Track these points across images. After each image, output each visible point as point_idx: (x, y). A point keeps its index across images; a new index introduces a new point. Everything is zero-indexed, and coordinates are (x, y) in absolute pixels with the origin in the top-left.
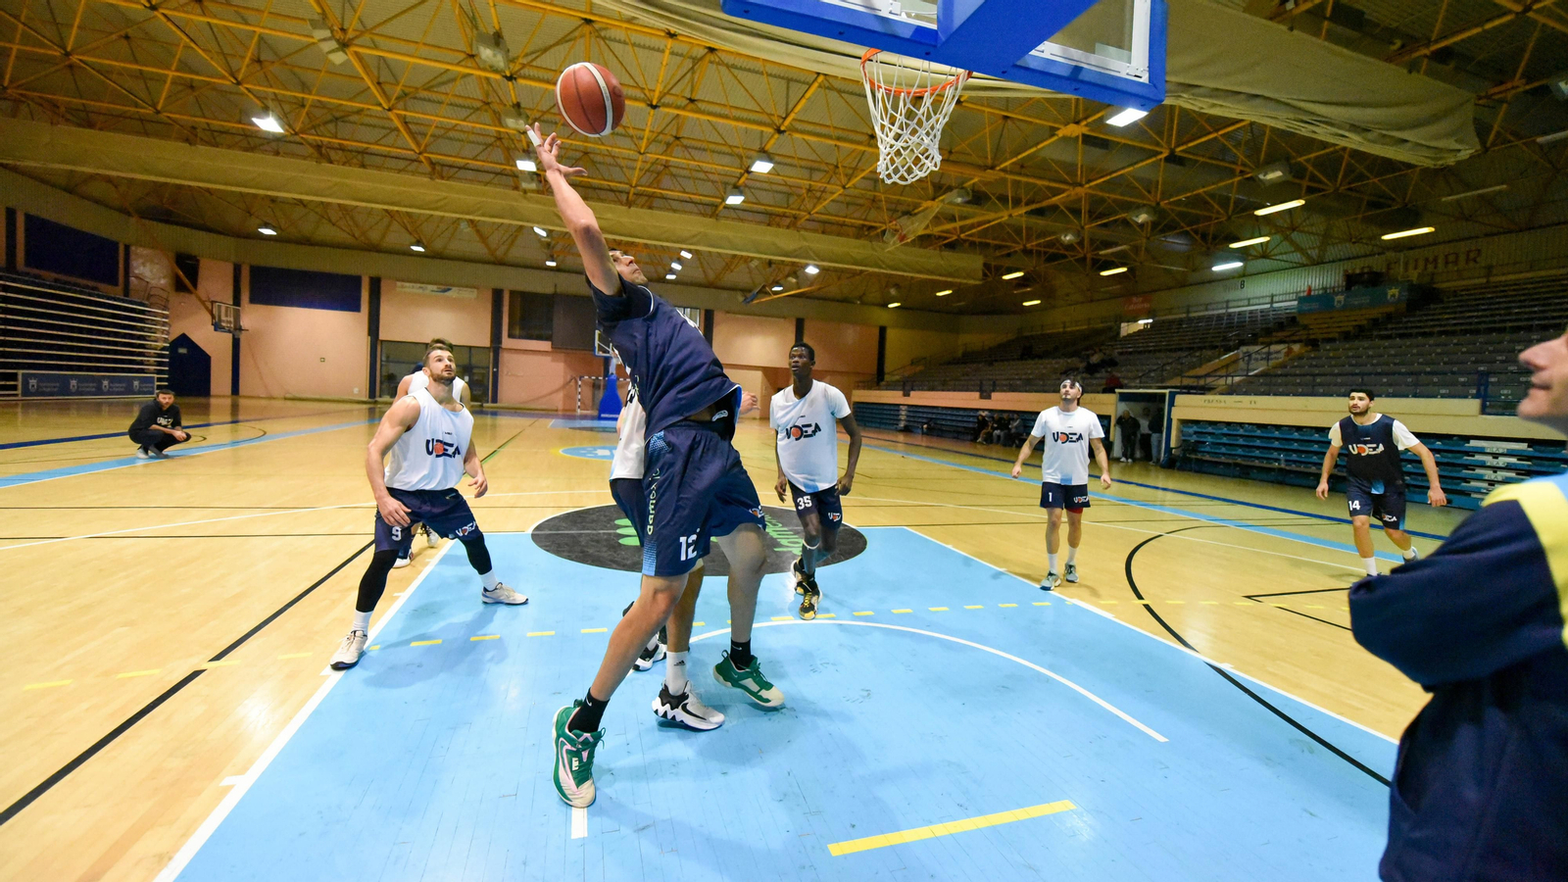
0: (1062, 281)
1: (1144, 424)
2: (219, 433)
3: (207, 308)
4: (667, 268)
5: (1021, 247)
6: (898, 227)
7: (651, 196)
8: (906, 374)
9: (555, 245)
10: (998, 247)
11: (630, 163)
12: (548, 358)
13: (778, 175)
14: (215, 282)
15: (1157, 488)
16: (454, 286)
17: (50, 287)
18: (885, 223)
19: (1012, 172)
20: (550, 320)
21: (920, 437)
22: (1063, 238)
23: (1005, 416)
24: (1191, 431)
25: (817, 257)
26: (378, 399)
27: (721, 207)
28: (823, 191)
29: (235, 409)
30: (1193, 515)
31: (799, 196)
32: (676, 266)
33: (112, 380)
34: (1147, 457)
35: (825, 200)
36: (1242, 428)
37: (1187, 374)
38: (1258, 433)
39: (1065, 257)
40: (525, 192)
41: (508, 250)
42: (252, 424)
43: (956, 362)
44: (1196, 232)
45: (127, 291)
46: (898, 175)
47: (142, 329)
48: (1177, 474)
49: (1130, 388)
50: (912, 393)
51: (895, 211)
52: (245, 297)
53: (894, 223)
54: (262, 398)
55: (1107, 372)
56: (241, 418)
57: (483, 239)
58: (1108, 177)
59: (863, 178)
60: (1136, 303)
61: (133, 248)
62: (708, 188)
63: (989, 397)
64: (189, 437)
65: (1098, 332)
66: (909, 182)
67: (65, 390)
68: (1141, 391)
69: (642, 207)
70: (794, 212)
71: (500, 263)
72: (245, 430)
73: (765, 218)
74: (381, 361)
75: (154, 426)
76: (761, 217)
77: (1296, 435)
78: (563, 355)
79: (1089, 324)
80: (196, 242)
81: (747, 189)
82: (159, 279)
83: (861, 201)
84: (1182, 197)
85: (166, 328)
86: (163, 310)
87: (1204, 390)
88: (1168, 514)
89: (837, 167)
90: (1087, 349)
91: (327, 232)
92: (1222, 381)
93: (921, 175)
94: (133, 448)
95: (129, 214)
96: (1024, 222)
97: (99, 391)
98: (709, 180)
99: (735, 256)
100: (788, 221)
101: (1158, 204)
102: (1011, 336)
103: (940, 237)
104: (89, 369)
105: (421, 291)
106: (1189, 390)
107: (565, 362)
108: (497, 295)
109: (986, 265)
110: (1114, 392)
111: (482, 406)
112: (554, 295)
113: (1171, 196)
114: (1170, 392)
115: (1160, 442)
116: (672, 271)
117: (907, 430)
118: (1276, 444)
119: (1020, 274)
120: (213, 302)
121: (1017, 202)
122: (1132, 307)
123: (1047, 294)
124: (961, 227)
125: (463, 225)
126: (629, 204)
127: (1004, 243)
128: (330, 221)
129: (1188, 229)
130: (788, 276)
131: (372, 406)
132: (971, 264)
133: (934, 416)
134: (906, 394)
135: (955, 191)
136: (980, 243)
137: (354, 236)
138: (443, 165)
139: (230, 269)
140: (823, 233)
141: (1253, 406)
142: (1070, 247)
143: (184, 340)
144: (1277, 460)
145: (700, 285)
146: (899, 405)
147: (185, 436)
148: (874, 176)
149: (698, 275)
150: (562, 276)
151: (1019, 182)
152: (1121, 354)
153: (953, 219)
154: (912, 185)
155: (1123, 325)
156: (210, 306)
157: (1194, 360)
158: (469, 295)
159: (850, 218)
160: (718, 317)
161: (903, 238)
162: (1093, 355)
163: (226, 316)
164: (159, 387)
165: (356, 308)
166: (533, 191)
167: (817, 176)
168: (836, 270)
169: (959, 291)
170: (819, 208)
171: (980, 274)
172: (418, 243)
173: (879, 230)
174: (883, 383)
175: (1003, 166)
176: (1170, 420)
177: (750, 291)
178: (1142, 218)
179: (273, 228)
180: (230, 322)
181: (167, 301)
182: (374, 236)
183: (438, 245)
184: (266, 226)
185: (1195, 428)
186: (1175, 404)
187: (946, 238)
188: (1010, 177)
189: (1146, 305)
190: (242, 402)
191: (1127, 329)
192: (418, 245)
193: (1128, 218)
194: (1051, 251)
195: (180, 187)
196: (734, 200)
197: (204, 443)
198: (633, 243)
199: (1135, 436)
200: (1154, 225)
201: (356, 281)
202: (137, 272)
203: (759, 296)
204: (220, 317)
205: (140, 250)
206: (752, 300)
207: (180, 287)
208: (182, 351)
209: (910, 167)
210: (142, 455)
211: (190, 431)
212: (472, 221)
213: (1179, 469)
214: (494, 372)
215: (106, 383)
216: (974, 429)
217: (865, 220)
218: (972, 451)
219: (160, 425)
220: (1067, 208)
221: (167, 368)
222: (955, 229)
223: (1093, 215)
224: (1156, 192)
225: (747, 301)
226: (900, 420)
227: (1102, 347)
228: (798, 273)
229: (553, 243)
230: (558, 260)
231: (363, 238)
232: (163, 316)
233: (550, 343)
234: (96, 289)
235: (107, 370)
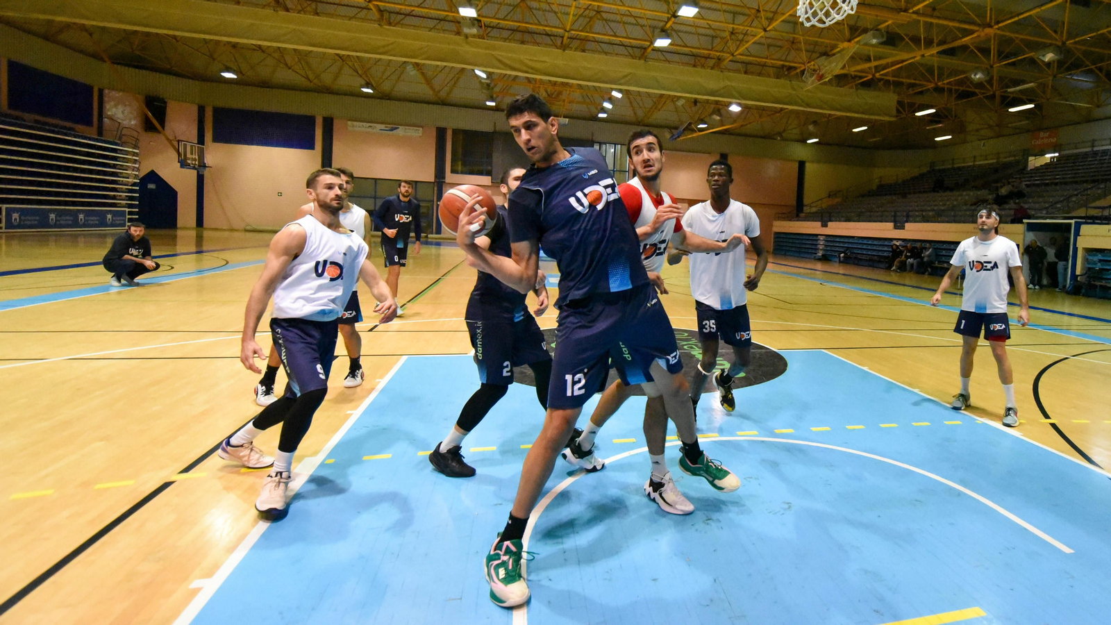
0: (973, 118)
1: (1051, 253)
2: (185, 263)
3: (173, 146)
4: (599, 108)
5: (932, 85)
6: (816, 67)
7: (586, 40)
8: (824, 206)
9: (494, 86)
10: (912, 86)
11: (564, 9)
13: (703, 19)
14: (181, 124)
15: (1063, 313)
16: (400, 125)
17: (33, 128)
18: (804, 64)
19: (924, 15)
20: (490, 156)
21: (837, 265)
22: (973, 76)
23: (918, 245)
24: (1096, 259)
25: (740, 96)
27: (650, 49)
28: (745, 34)
29: (200, 240)
30: (1099, 339)
31: (722, 38)
32: (607, 105)
33: (87, 213)
34: (1054, 284)
35: (747, 42)
37: (1093, 205)
39: (974, 94)
40: (467, 37)
41: (451, 91)
42: (215, 254)
43: (871, 194)
44: (1100, 69)
45: (100, 133)
46: (817, 18)
47: (114, 166)
48: (1083, 300)
49: (1038, 218)
50: (830, 224)
51: (813, 52)
52: (209, 136)
53: (812, 63)
54: (225, 230)
55: (1015, 203)
56: (205, 248)
57: (428, 81)
58: (1016, 19)
59: (783, 21)
60: (1043, 138)
61: (106, 92)
62: (637, 32)
63: (903, 228)
64: (158, 266)
65: (1006, 166)
66: (827, 25)
67: (44, 223)
68: (1048, 221)
69: (576, 50)
70: (718, 54)
71: (443, 103)
72: (209, 260)
73: (692, 60)
75: (126, 257)
76: (686, 59)
79: (998, 158)
80: (164, 85)
81: (673, 33)
82: (130, 120)
83: (779, 43)
84: (1087, 37)
85: (137, 166)
86: (134, 148)
88: (1073, 337)
89: (758, 11)
90: (996, 181)
91: (282, 75)
93: (839, 18)
94: (108, 277)
95: (102, 60)
96: (936, 61)
97: (75, 224)
98: (637, 24)
99: (662, 96)
100: (711, 62)
101: (1064, 43)
102: (925, 170)
103: (856, 76)
104: (66, 203)
105: (370, 130)
106: (1093, 220)
108: (441, 133)
109: (900, 103)
110: (1023, 223)
112: (495, 132)
113: (1077, 36)
114: (1076, 222)
115: (1066, 269)
116: (603, 110)
117: (825, 259)
119: (932, 111)
120: (178, 141)
121: (929, 43)
122: (1039, 142)
123: (959, 129)
124: (876, 67)
125: (409, 68)
126: (564, 47)
127: (917, 82)
128: (286, 65)
129: (1093, 67)
130: (712, 114)
132: (887, 100)
133: (850, 246)
134: (825, 225)
135: (870, 33)
136: (893, 81)
137: (308, 79)
138: (390, 12)
139: (195, 109)
140: (746, 73)
142: (980, 85)
143: (152, 176)
146: (817, 235)
147: (155, 265)
148: (792, 19)
149: (628, 113)
151: (931, 23)
152: (1027, 186)
153: (868, 59)
154: (829, 28)
155: (1030, 158)
156: (176, 144)
157: (1099, 191)
158: (415, 133)
159: (771, 59)
161: (821, 77)
162: (1002, 187)
163: (192, 154)
164: (130, 220)
165: (311, 146)
166: (474, 36)
167: (741, 19)
168: (758, 108)
169: (873, 126)
170: (740, 51)
171: (894, 112)
172: (368, 85)
173: (798, 71)
174: (802, 215)
175: (915, 9)
176: (1075, 249)
177: (676, 128)
178: (1049, 57)
179: (234, 73)
180: (195, 160)
181: (138, 140)
182: (327, 79)
183: (386, 87)
184: (228, 70)
185: (1100, 257)
186: (1081, 234)
187: (861, 77)
188: (922, 19)
189: (1054, 140)
190: (206, 234)
191: (1034, 162)
192: (368, 88)
193: (1035, 57)
194: (961, 89)
195: (148, 34)
196: (662, 43)
197: (172, 272)
198: (567, 84)
199: (1043, 263)
200: (1060, 63)
201: (311, 120)
202: (109, 113)
203: (686, 132)
204: (185, 155)
205: (114, 94)
206: (679, 137)
207: (149, 127)
208: (152, 186)
209: (828, 11)
210: (116, 283)
211: (159, 261)
212: (417, 64)
213: (1083, 295)
214: (438, 204)
215: (81, 216)
216: (888, 257)
217: (785, 61)
218: (888, 279)
219: (132, 255)
220: (976, 47)
221: (137, 203)
222: (870, 68)
223: (1002, 55)
224: (1062, 33)
225: (673, 138)
226: (818, 249)
227: (1010, 180)
228: (723, 111)
229: (492, 85)
230: (498, 99)
231: (316, 81)
232: (135, 154)
233: (490, 177)
234: (73, 129)
235: (83, 204)
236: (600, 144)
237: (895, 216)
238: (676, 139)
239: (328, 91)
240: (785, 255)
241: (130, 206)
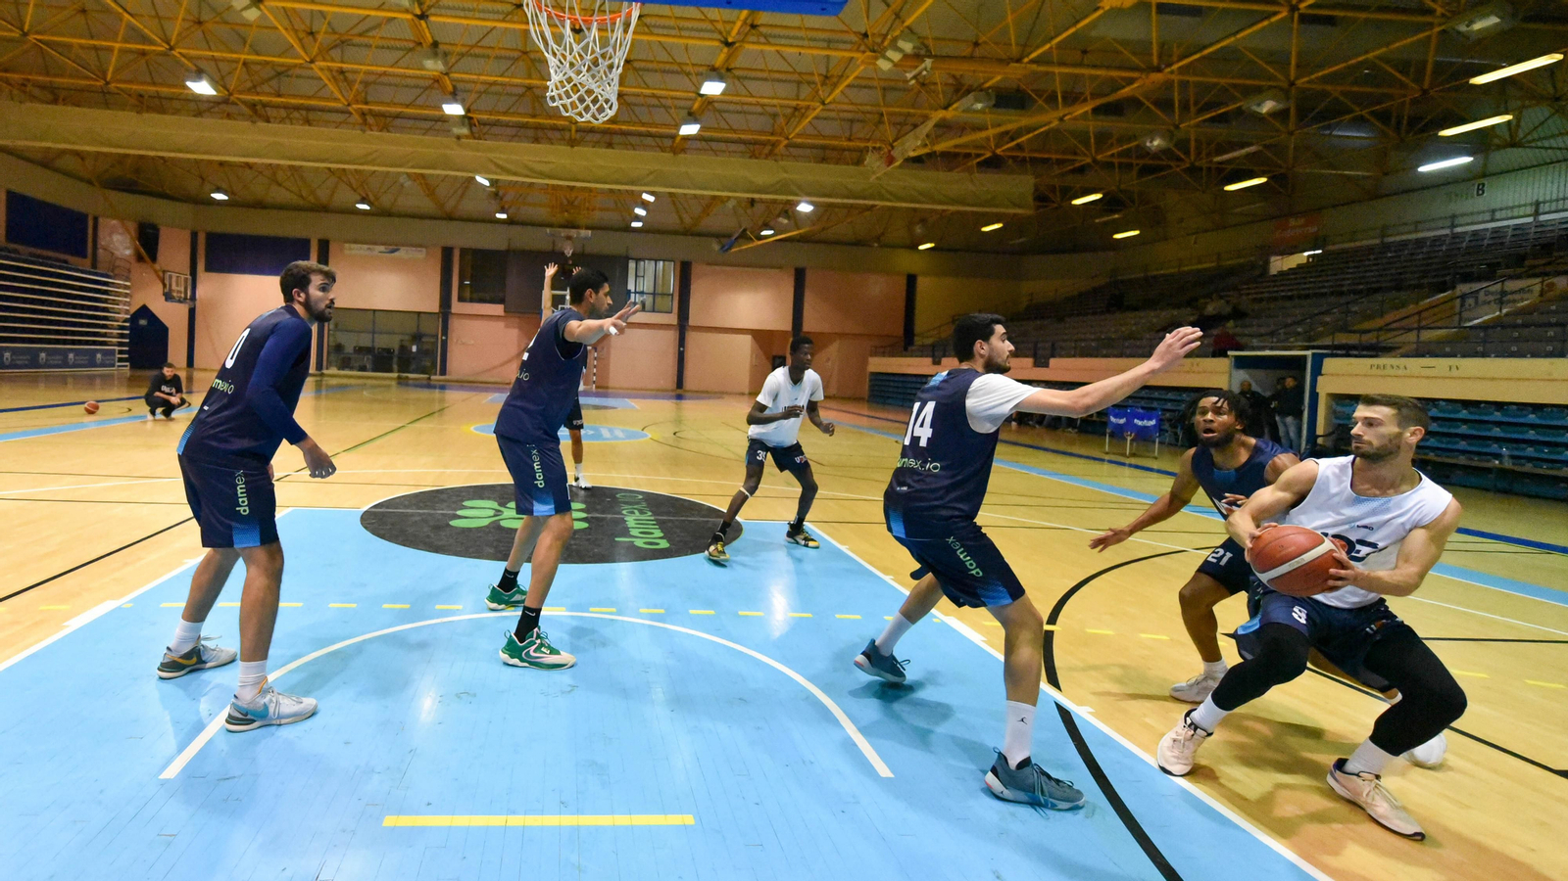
3: (158, 276)
4: (629, 214)
5: (1091, 160)
9: (504, 195)
10: (1055, 162)
12: (501, 324)
14: (174, 253)
16: (403, 245)
17: (24, 262)
18: (888, 143)
20: (503, 279)
25: (808, 192)
26: (325, 371)
27: (679, 139)
32: (640, 212)
33: (77, 353)
35: (805, 120)
36: (1436, 406)
38: (1464, 414)
40: (459, 138)
41: (458, 203)
44: (1379, 117)
45: (94, 265)
47: (106, 301)
49: (1253, 349)
52: (202, 265)
53: (899, 141)
57: (432, 195)
58: (1198, 56)
61: (101, 220)
63: (1046, 365)
67: (34, 363)
68: (1268, 353)
70: (766, 139)
71: (450, 217)
74: (329, 330)
75: (157, 393)
76: (742, 147)
77: (1532, 418)
78: (517, 320)
79: (1218, 261)
80: (160, 211)
82: (124, 249)
84: (1333, 70)
85: (128, 300)
86: (126, 281)
87: (1374, 350)
91: (280, 195)
92: (1412, 336)
96: (1093, 126)
97: (65, 364)
99: (711, 197)
101: (1292, 84)
103: (969, 155)
104: (57, 342)
105: (367, 253)
107: (520, 328)
108: (447, 253)
109: (1041, 188)
110: (1226, 356)
111: (429, 379)
112: (507, 252)
113: (1314, 70)
114: (1313, 354)
115: (1300, 427)
116: (638, 218)
118: (1497, 432)
119: (1095, 197)
120: (164, 272)
121: (1070, 100)
125: (406, 181)
126: (572, 143)
127: (1063, 157)
128: (280, 183)
129: (1364, 113)
130: (779, 216)
131: (318, 379)
132: (1019, 186)
134: (937, 362)
135: (974, 95)
136: (1031, 158)
137: (302, 196)
139: (186, 236)
141: (1455, 373)
143: (144, 311)
144: (1498, 456)
145: (676, 233)
149: (671, 220)
150: (516, 230)
156: (163, 276)
158: (420, 254)
160: (696, 269)
161: (891, 161)
163: (177, 285)
164: (119, 360)
166: (467, 137)
170: (795, 132)
171: (1033, 202)
172: (362, 200)
175: (1032, 56)
176: (1314, 396)
177: (727, 236)
178: (1268, 106)
179: (225, 193)
180: (181, 292)
181: (129, 271)
182: (323, 195)
183: (386, 201)
184: (218, 190)
186: (1323, 372)
187: (977, 155)
190: (196, 375)
192: (363, 203)
193: (1246, 108)
196: (688, 129)
200: (1287, 114)
201: (305, 242)
202: (105, 243)
203: (740, 241)
204: (170, 285)
205: (107, 220)
206: (730, 248)
207: (140, 259)
208: (143, 322)
212: (415, 175)
214: (442, 340)
215: (71, 356)
219: (164, 392)
221: (127, 340)
225: (725, 249)
228: (790, 212)
229: (501, 193)
230: (510, 211)
231: (311, 198)
232: (126, 287)
233: (503, 306)
234: (66, 262)
235: (73, 342)
236: (637, 260)
237: (1036, 348)
238: (727, 250)
239: (324, 209)
240: (884, 404)
241: (120, 344)
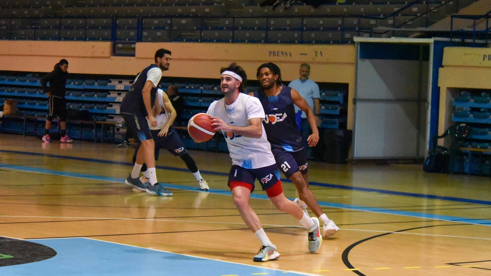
24: (467, 106)
68: (394, 40)
106: (462, 39)
114: (435, 42)
185: (472, 103)
186: (443, 64)
